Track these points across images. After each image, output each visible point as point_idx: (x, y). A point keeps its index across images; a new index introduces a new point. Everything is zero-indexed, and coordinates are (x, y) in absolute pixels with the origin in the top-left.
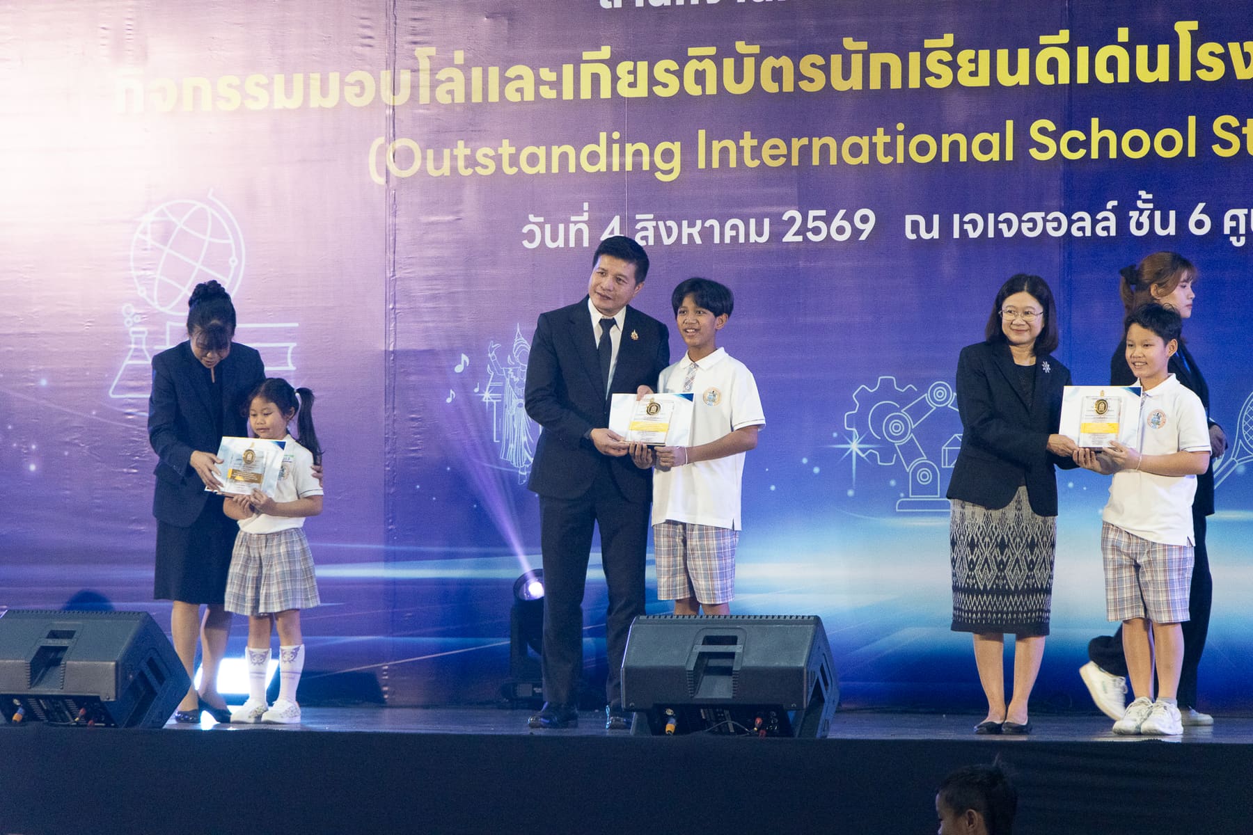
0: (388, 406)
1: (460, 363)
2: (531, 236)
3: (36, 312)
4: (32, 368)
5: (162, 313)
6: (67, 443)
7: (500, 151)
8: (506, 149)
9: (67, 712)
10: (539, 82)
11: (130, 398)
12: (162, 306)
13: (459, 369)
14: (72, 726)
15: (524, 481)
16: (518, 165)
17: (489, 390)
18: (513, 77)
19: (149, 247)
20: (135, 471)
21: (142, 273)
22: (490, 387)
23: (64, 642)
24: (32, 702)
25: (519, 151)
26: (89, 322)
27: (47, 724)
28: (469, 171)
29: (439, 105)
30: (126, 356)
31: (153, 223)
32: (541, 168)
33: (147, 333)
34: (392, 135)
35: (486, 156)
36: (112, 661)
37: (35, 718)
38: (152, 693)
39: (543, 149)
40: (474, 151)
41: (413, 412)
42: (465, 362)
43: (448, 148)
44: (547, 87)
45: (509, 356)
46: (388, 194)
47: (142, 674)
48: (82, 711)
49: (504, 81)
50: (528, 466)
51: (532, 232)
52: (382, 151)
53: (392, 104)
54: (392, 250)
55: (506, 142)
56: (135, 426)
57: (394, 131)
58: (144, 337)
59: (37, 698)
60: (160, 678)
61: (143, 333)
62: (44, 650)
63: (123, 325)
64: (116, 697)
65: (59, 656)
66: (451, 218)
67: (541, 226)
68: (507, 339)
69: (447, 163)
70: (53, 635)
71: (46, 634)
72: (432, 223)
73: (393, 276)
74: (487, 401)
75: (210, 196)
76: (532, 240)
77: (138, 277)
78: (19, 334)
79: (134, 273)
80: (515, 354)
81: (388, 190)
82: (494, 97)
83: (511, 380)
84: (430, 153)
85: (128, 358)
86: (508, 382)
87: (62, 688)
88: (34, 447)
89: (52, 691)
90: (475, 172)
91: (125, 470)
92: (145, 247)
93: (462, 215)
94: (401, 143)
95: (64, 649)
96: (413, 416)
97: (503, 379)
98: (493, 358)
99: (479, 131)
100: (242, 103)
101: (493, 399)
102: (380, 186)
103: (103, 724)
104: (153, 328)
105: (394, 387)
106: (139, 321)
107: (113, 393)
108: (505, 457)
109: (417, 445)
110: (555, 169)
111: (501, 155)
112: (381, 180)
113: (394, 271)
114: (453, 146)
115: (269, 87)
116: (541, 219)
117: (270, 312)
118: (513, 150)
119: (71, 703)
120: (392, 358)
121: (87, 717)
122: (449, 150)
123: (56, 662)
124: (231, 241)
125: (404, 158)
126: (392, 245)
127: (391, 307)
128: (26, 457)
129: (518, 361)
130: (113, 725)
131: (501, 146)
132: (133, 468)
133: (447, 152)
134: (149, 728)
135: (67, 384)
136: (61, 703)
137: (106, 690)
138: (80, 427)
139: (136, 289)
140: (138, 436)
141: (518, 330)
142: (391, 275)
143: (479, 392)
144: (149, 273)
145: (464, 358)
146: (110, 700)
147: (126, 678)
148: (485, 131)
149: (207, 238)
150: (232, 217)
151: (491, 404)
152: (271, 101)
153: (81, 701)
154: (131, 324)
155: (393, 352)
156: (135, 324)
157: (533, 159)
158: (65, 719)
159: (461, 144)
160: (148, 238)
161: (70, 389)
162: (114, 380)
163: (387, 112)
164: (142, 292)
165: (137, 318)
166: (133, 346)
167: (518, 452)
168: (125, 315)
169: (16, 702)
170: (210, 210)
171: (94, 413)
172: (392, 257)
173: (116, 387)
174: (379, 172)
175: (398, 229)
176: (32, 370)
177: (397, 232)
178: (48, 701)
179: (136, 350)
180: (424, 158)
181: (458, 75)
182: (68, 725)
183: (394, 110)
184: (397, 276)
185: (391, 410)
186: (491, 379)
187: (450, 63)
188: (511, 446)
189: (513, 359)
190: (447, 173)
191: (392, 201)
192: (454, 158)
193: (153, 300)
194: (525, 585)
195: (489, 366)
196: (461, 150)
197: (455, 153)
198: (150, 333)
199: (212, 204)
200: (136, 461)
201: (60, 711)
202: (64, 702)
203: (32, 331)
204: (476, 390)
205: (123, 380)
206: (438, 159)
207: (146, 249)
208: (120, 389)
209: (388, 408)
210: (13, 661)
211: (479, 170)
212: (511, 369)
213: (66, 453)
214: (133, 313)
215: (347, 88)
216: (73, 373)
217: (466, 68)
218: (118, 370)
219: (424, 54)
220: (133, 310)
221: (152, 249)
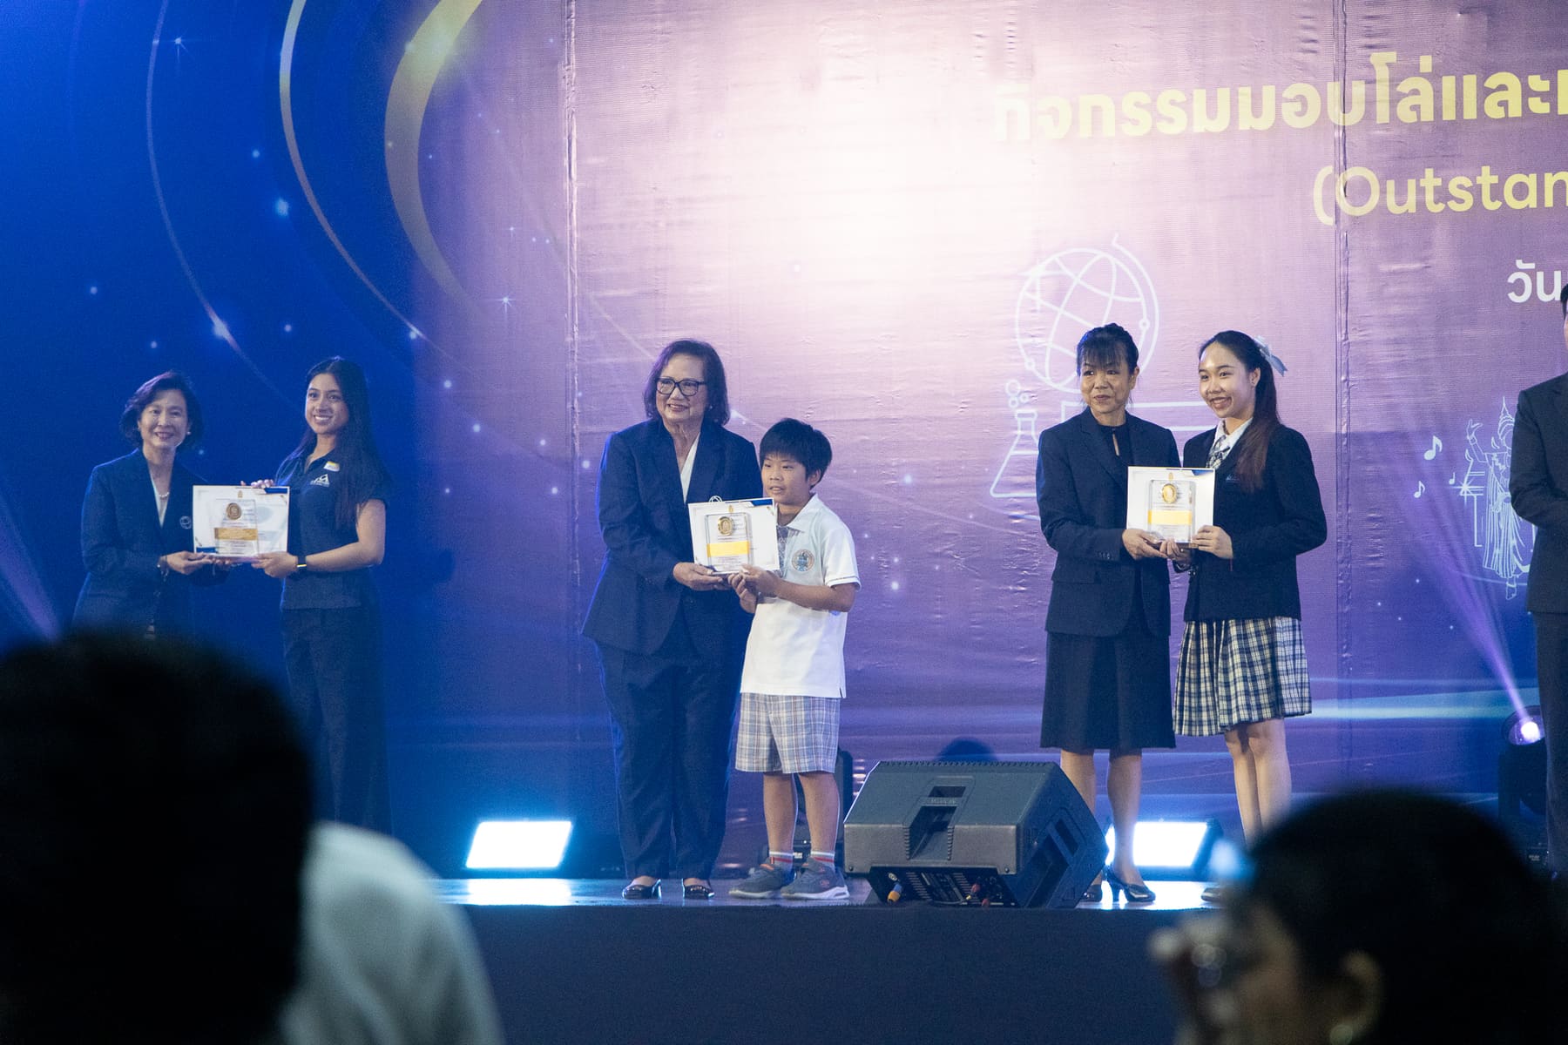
0: (1339, 504)
1: (1431, 448)
2: (1519, 287)
3: (897, 392)
4: (894, 461)
5: (1056, 390)
6: (937, 555)
7: (1479, 180)
8: (1487, 178)
9: (955, 889)
10: (1527, 93)
11: (1015, 498)
12: (1056, 382)
13: (1429, 455)
14: (963, 906)
15: (1514, 595)
16: (1501, 198)
17: (1468, 482)
18: (1494, 87)
19: (1038, 308)
20: (1023, 589)
21: (1030, 340)
22: (1470, 478)
23: (951, 802)
24: (912, 876)
25: (1502, 181)
26: (963, 403)
27: (932, 904)
28: (1441, 207)
29: (1401, 124)
30: (1011, 444)
31: (1043, 278)
32: (1531, 201)
33: (1036, 415)
34: (1342, 163)
35: (1461, 187)
36: (1012, 824)
37: (916, 897)
38: (1061, 864)
39: (1533, 177)
40: (1446, 182)
41: (1371, 511)
42: (1437, 446)
43: (1413, 178)
44: (1538, 99)
45: (1493, 439)
46: (1338, 238)
47: (1049, 841)
48: (975, 888)
49: (1484, 93)
50: (1518, 576)
51: (1520, 283)
52: (1329, 184)
53: (1341, 124)
54: (1344, 308)
55: (1486, 170)
56: (1022, 533)
57: (1345, 157)
58: (1033, 420)
59: (918, 871)
60: (1072, 845)
61: (1032, 415)
62: (926, 812)
63: (1007, 406)
64: (1018, 869)
65: (944, 820)
66: (1417, 265)
67: (1532, 274)
68: (1490, 416)
69: (1412, 198)
70: (938, 792)
71: (929, 793)
72: (1394, 273)
73: (1345, 340)
74: (1466, 495)
75: (1114, 244)
76: (1520, 293)
77: (1025, 346)
78: (877, 419)
79: (1020, 341)
80: (1500, 435)
81: (1337, 232)
82: (1470, 113)
83: (1496, 468)
84: (1391, 185)
85: (1013, 447)
86: (1492, 471)
87: (949, 860)
88: (896, 560)
89: (938, 863)
90: (1447, 208)
91: (1011, 588)
92: (1032, 308)
93: (1431, 262)
94: (1353, 173)
95: (952, 810)
96: (1372, 515)
97: (1486, 467)
98: (1473, 440)
99: (1453, 156)
100: (1154, 127)
101: (1473, 492)
102: (1327, 227)
103: (1001, 904)
104: (1045, 410)
105: (1348, 479)
106: (1027, 400)
107: (995, 492)
108: (1489, 565)
109: (1378, 552)
110: (1549, 202)
111: (1481, 185)
112: (1329, 220)
113: (1346, 333)
114: (1419, 175)
115: (1187, 106)
116: (1532, 266)
117: (1190, 386)
118: (1495, 179)
119: (959, 877)
120: (1344, 443)
121: (980, 895)
122: (1414, 181)
123: (942, 827)
124: (1141, 299)
125: (1357, 192)
126: (1343, 301)
127: (1343, 378)
128: (887, 574)
129: (1505, 445)
130: (1013, 904)
131: (1480, 175)
132: (1021, 585)
133: (1411, 184)
134: (1059, 907)
135: (938, 481)
136: (948, 878)
137: (1006, 861)
138: (956, 535)
139: (1022, 360)
140: (1027, 545)
141: (1504, 405)
142: (1343, 338)
143: (1454, 485)
144: (1038, 340)
145: (1436, 441)
146: (1010, 873)
147: (1030, 846)
148: (1460, 156)
149: (1111, 296)
150: (1142, 268)
151: (1471, 499)
152: (1190, 123)
153: (972, 874)
154: (1016, 405)
155: (1346, 435)
156: (1021, 405)
157: (1520, 192)
158: (953, 898)
159: (1429, 172)
160: (1037, 297)
161: (942, 486)
162: (996, 475)
163: (1336, 134)
164: (1030, 364)
165: (1024, 398)
166: (1019, 432)
167: (1506, 559)
168: (1010, 394)
169: (892, 876)
170: (1113, 261)
171: (971, 517)
172: (1343, 316)
173: (997, 484)
174: (1326, 211)
175: (1353, 281)
176: (894, 464)
177: (1349, 284)
178: (932, 875)
179: (1023, 437)
180: (1383, 192)
181: (1425, 86)
182: (959, 906)
183: (1344, 131)
184: (1350, 340)
185: (1344, 510)
186: (1470, 468)
187: (1415, 71)
188: (1497, 551)
189: (1497, 441)
190: (1413, 210)
191: (1343, 245)
192: (1421, 191)
193: (1044, 374)
194: (1516, 726)
195: (1467, 451)
196: (1430, 180)
197: (1422, 184)
198: (1040, 415)
199: (1117, 253)
200: (1023, 576)
201: (948, 889)
202: (952, 877)
203: (893, 415)
204: (1452, 482)
205: (1008, 474)
206: (1401, 192)
207: (1034, 311)
208: (1003, 486)
209: (1341, 506)
210: (887, 826)
211: (1453, 205)
212: (1495, 455)
213: (937, 568)
214: (1018, 392)
215: (1285, 106)
216: (945, 468)
217: (1435, 77)
218: (1001, 463)
219: (1382, 61)
220: (1019, 388)
221: (1041, 311)
